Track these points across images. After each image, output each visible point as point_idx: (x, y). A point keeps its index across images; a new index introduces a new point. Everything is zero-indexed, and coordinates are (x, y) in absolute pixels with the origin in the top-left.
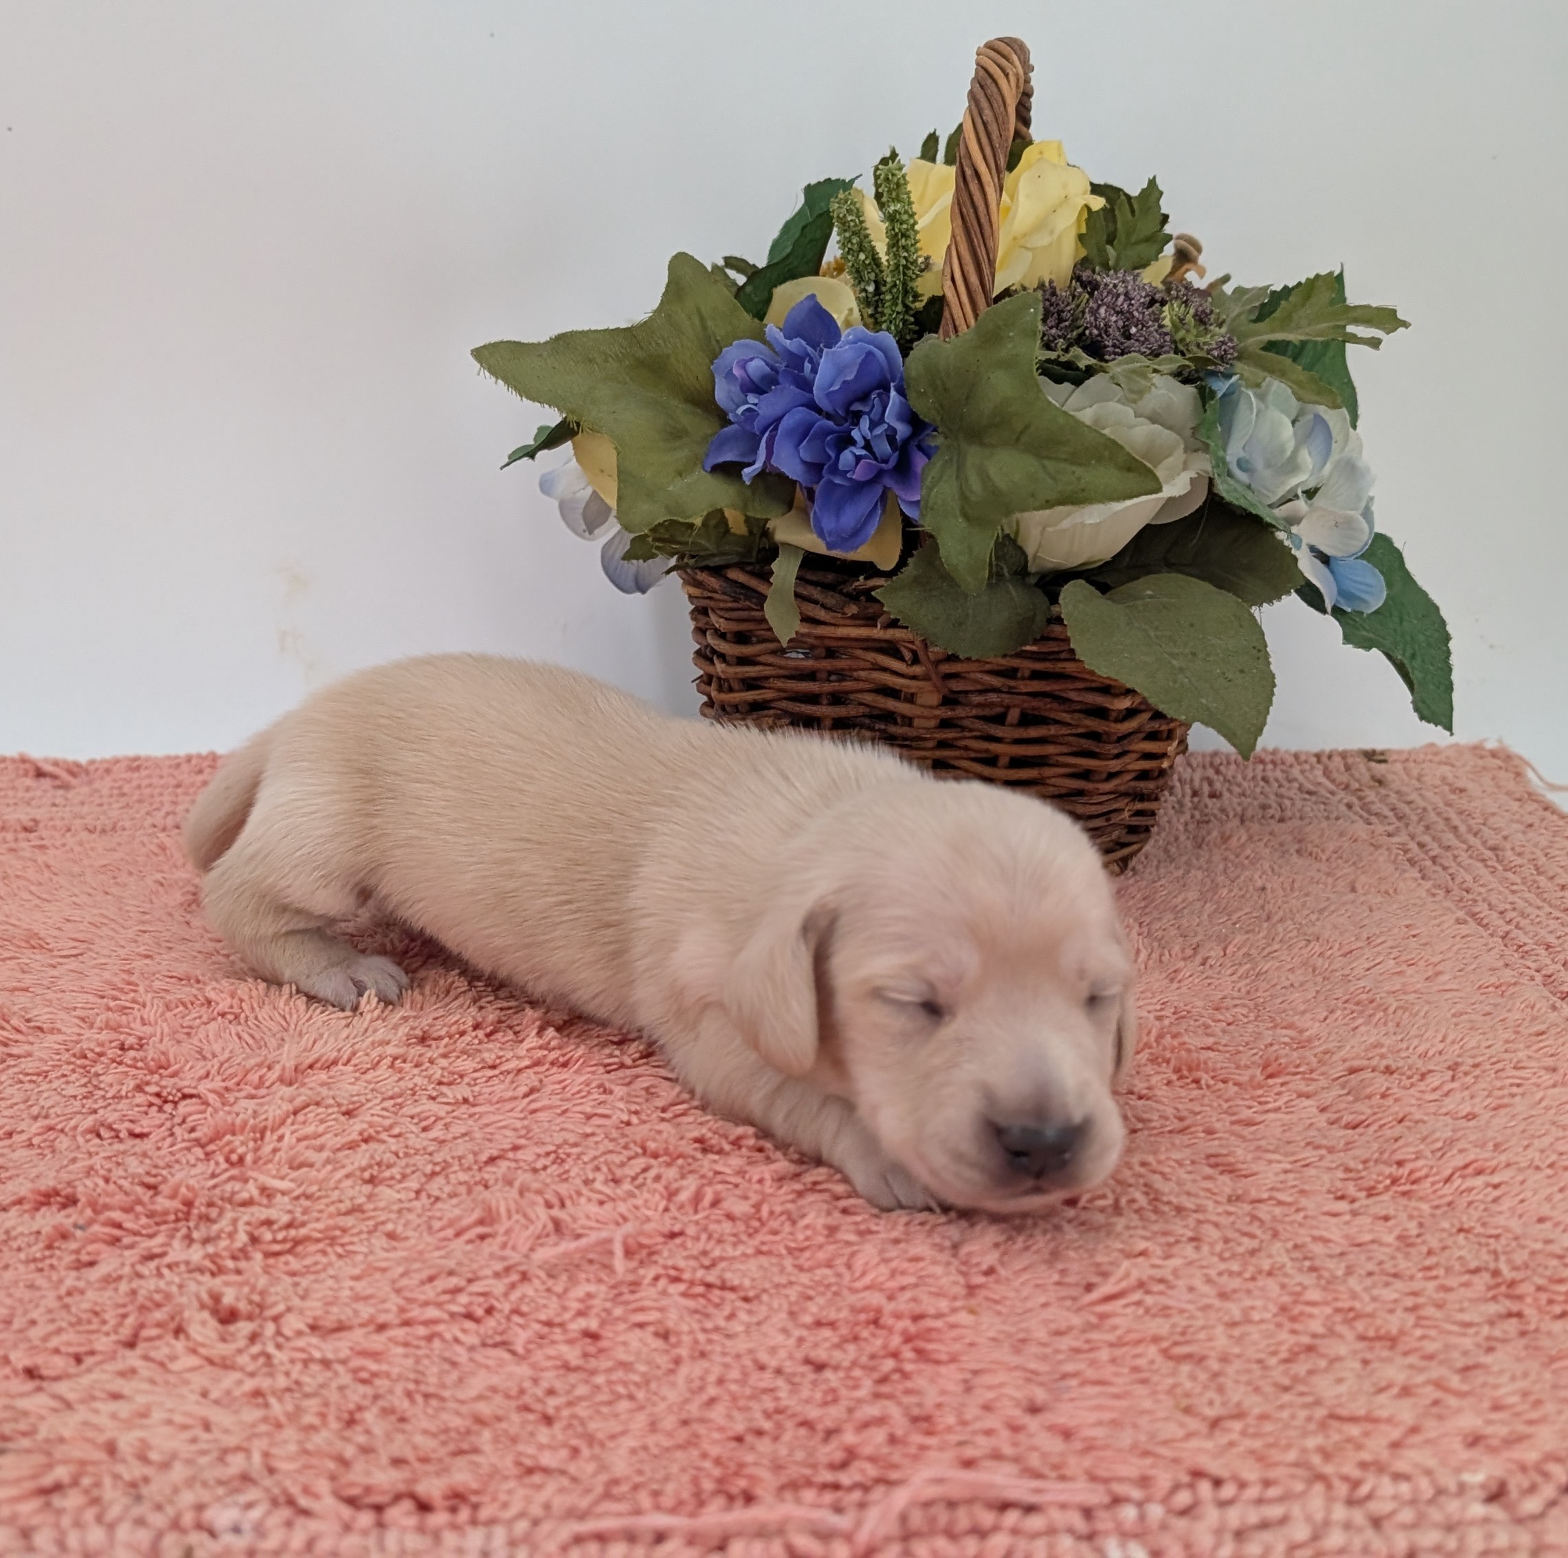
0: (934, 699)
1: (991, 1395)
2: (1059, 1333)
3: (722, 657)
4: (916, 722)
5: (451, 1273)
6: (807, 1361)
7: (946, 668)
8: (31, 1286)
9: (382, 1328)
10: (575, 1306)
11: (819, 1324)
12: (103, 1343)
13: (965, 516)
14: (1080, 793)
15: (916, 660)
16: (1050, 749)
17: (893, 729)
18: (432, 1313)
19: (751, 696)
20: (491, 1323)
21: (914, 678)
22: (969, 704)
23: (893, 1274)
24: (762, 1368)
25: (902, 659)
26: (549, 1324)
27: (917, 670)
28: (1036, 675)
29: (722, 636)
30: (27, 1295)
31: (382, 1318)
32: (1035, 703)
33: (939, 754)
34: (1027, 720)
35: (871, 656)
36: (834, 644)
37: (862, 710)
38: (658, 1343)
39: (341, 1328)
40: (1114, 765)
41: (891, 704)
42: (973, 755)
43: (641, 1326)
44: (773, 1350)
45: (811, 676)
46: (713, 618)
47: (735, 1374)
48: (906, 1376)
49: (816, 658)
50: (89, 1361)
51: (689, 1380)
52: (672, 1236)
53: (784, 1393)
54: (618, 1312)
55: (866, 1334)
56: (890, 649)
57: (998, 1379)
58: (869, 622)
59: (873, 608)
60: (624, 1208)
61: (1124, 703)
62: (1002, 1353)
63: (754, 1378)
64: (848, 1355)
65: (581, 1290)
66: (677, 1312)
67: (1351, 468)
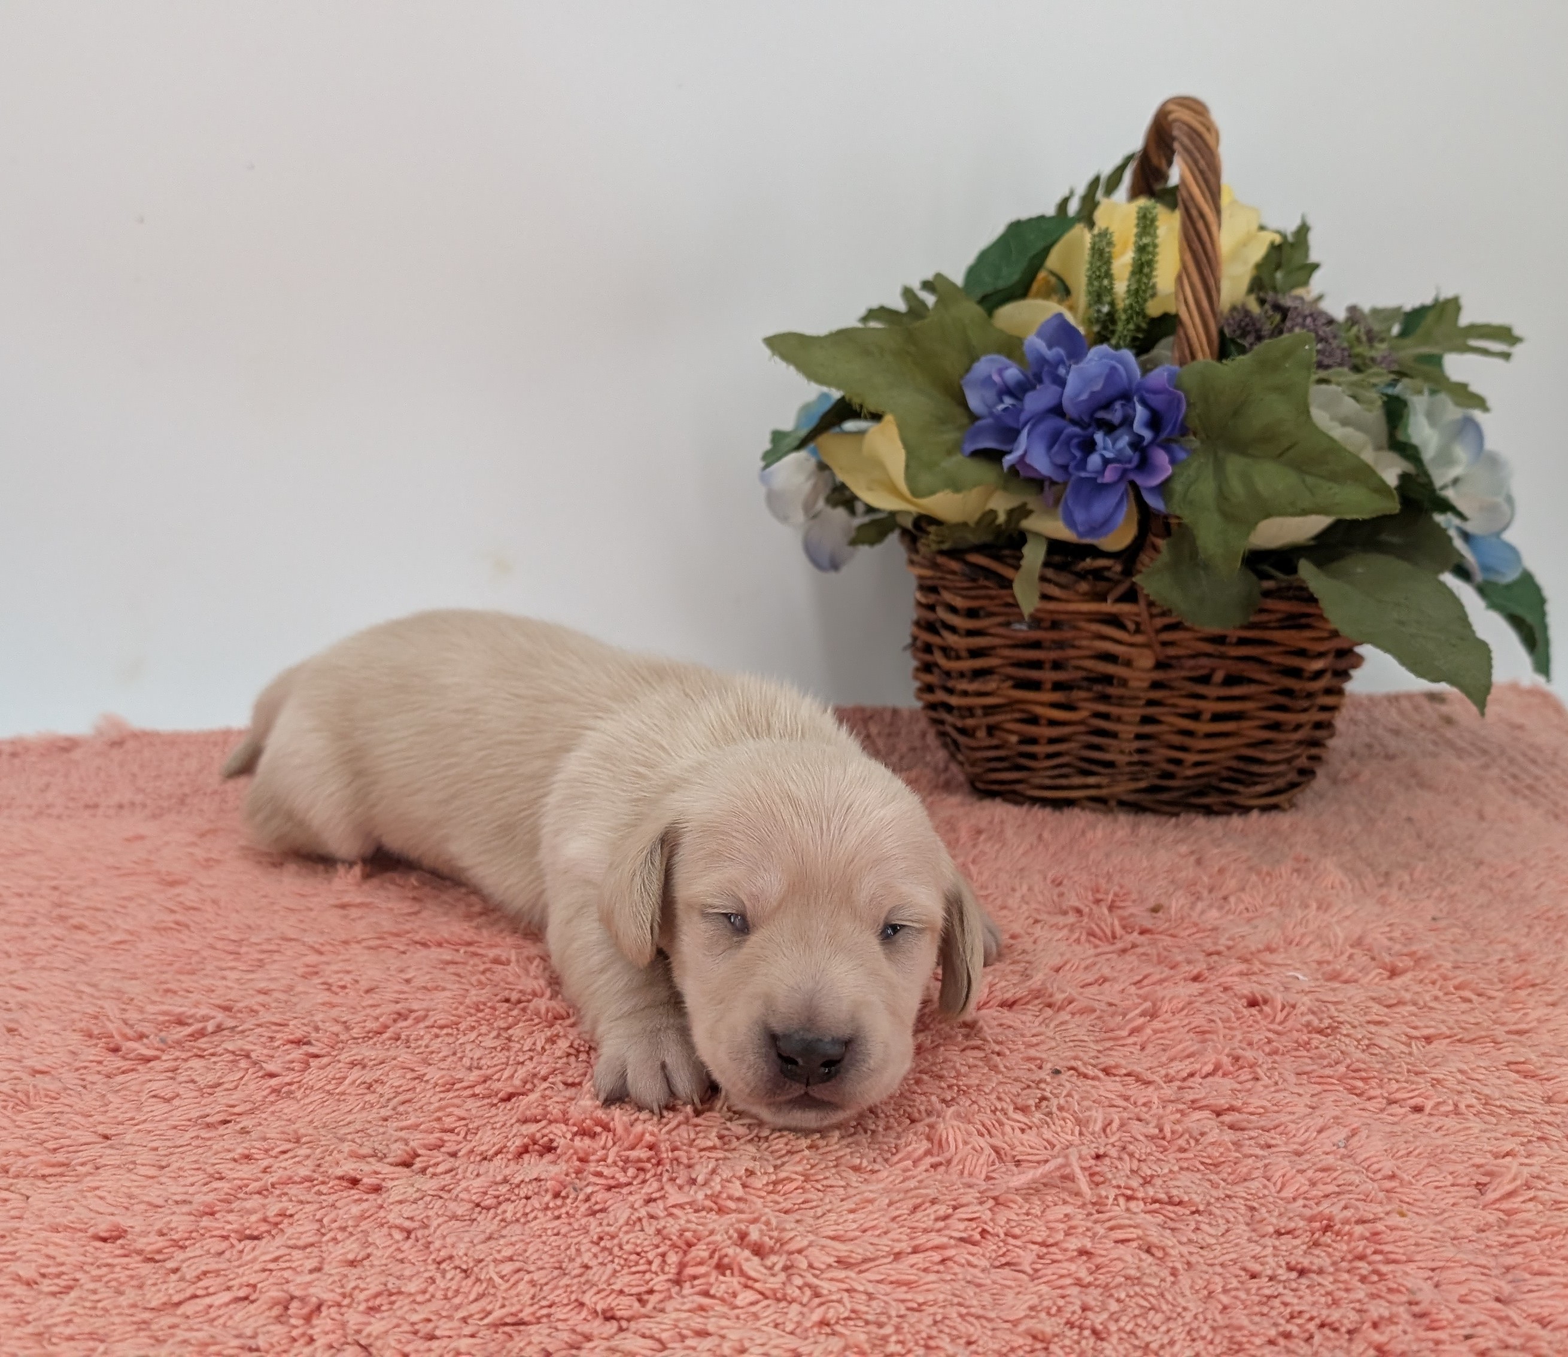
0: (1150, 663)
2: (1480, 1230)
3: (953, 629)
4: (1133, 684)
7: (1166, 636)
9: (898, 1256)
10: (1061, 1226)
13: (1221, 511)
14: (1268, 742)
15: (1138, 631)
16: (1248, 706)
17: (1111, 691)
19: (977, 663)
21: (1132, 645)
22: (1182, 668)
25: (1122, 626)
27: (1139, 639)
28: (1243, 641)
29: (953, 610)
31: (898, 1246)
32: (1242, 666)
33: (1148, 711)
34: (1231, 680)
35: (1095, 627)
36: (1062, 617)
37: (1080, 674)
38: (1148, 1258)
40: (1303, 718)
41: (1110, 668)
42: (1180, 711)
43: (1123, 1241)
44: (1256, 1258)
45: (1036, 645)
46: (947, 596)
47: (1234, 1283)
48: (1382, 1275)
49: (1046, 629)
51: (1195, 1290)
52: (1098, 1157)
53: (1289, 1297)
54: (1100, 1230)
55: (1327, 1238)
56: (1114, 621)
57: (1461, 1274)
58: (1102, 598)
59: (1102, 586)
60: (1047, 1134)
61: (1318, 665)
62: (1449, 1252)
63: (1253, 1284)
64: (1320, 1259)
65: (1060, 1211)
66: (1151, 1227)
67: (1493, 462)
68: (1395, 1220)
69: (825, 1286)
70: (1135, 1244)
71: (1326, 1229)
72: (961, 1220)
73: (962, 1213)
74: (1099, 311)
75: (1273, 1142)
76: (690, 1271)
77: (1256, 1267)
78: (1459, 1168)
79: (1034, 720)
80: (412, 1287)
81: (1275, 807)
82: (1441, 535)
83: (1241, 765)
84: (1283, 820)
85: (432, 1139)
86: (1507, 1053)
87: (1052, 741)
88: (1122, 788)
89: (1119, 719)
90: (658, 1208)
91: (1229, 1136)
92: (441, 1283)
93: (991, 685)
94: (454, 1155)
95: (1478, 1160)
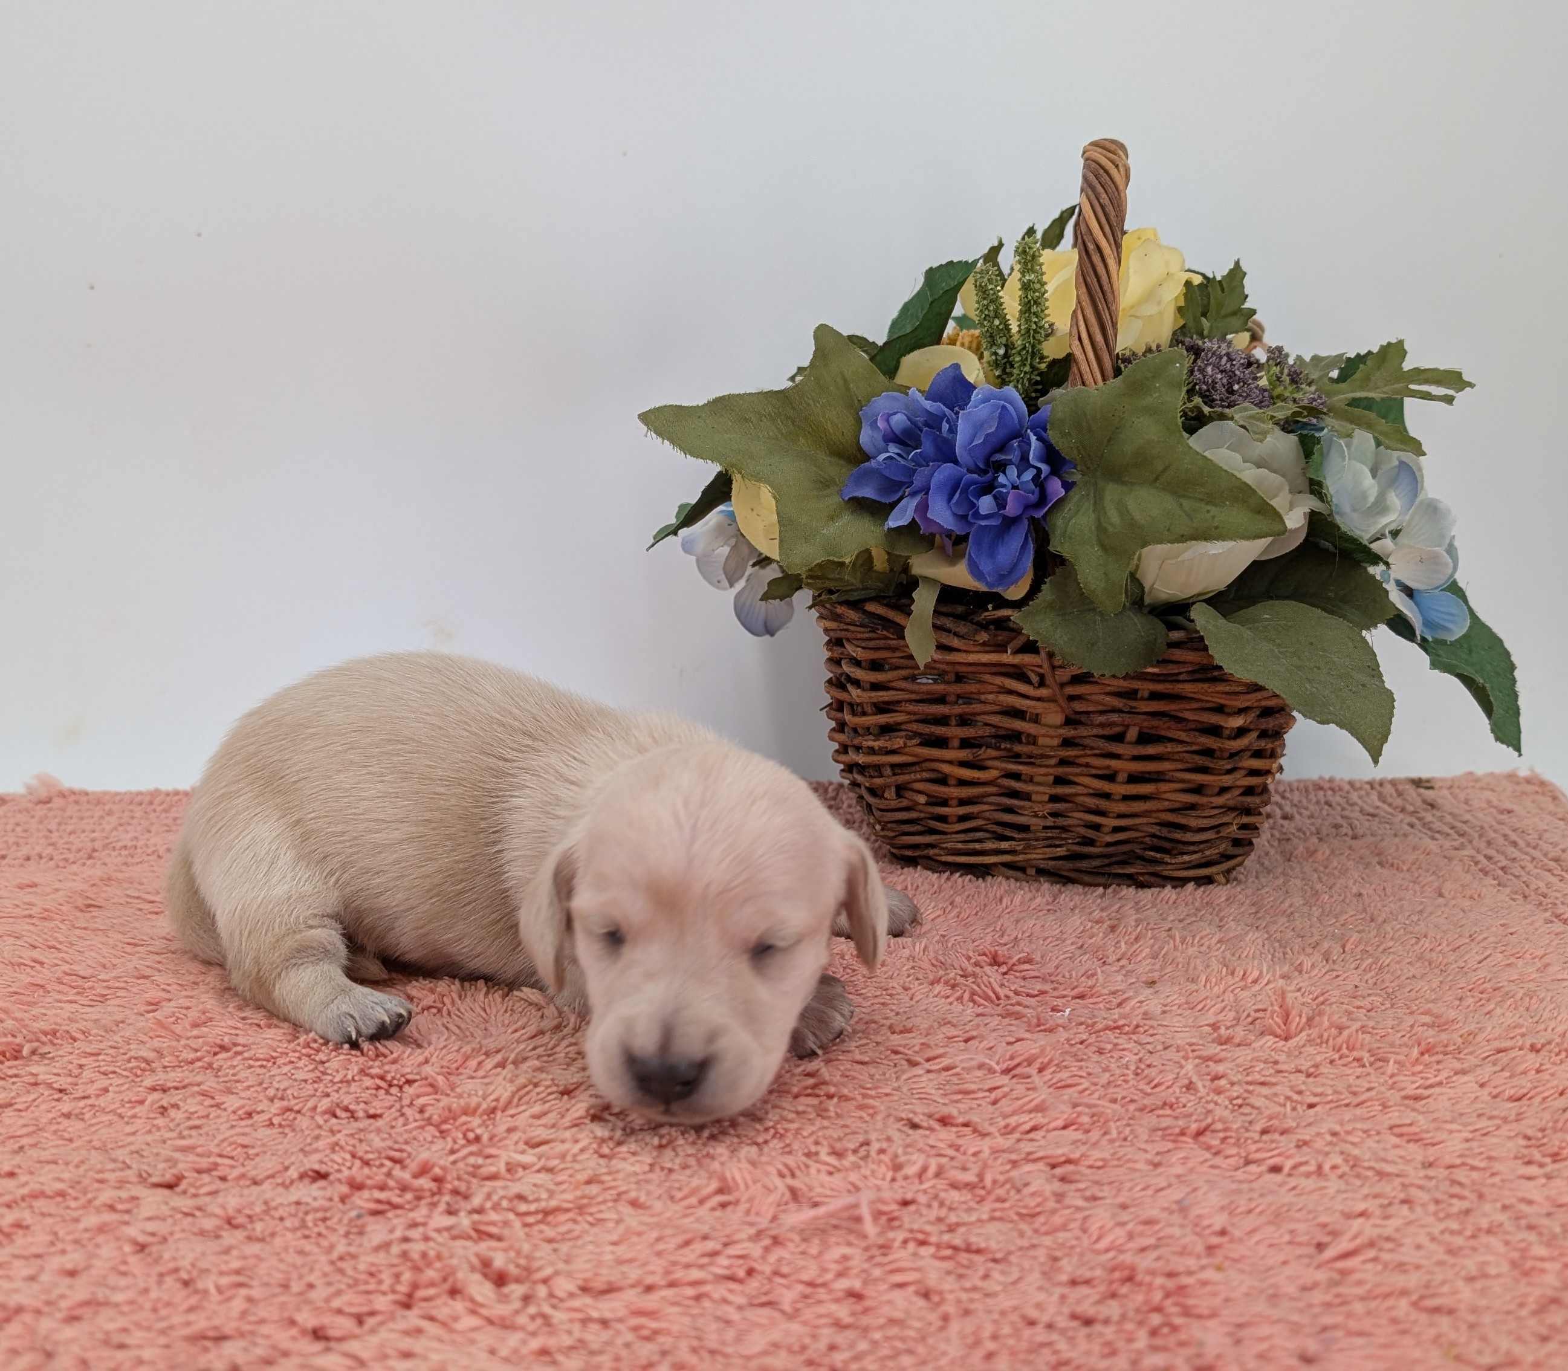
0: (1058, 719)
1: (1264, 1346)
2: (1305, 1289)
3: (857, 683)
4: (1041, 741)
5: (705, 1238)
6: (1074, 1317)
7: (1071, 690)
8: (301, 1252)
9: (649, 1289)
10: (835, 1268)
11: (1074, 1283)
12: (382, 1303)
14: (1193, 807)
15: (1042, 684)
16: (1166, 766)
17: (1018, 748)
18: (695, 1274)
19: (883, 719)
20: (754, 1284)
21: (1039, 699)
22: (1092, 725)
23: (1131, 1236)
24: (1032, 1323)
25: (1029, 682)
26: (811, 1284)
27: (1043, 692)
28: (1154, 696)
29: (857, 663)
30: (299, 1260)
31: (649, 1280)
32: (1155, 722)
33: (1061, 771)
34: (1144, 739)
35: (999, 680)
36: (964, 669)
37: (988, 731)
38: (921, 1302)
39: (610, 1289)
40: (1227, 780)
41: (1018, 725)
42: (1094, 772)
43: (901, 1286)
44: (1039, 1306)
45: (941, 700)
46: (850, 648)
47: (1006, 1330)
48: (1175, 1329)
49: (947, 683)
50: (371, 1322)
51: (962, 1336)
52: (905, 1203)
53: (1062, 1346)
54: (877, 1272)
55: (1124, 1290)
56: (1019, 674)
57: (1265, 1330)
58: (1001, 648)
59: (1002, 636)
60: (854, 1177)
61: (1238, 722)
62: (1260, 1306)
63: (1027, 1332)
64: (1113, 1309)
65: (836, 1253)
66: (934, 1272)
67: (1433, 510)
68: (1210, 1274)
69: (558, 1316)
70: (911, 1289)
71: (1130, 1279)
72: (729, 1257)
73: (733, 1250)
74: (996, 354)
75: (1100, 1195)
76: (421, 1293)
77: (1033, 1314)
78: (1301, 1227)
79: (943, 780)
80: (119, 1297)
81: (1209, 880)
82: (1377, 589)
83: (1164, 832)
84: (1219, 893)
85: (204, 1163)
86: (1394, 1116)
87: (962, 802)
88: (1039, 855)
89: (1031, 780)
90: (415, 1234)
91: (1057, 1186)
92: (154, 1294)
93: (898, 743)
94: (223, 1179)
95: (1324, 1219)
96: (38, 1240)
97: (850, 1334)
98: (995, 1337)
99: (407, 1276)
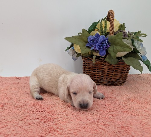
0: (107, 69)
1: (138, 134)
2: (140, 128)
3: (86, 66)
4: (105, 71)
5: (80, 124)
6: (119, 132)
7: (109, 66)
8: (37, 127)
9: (75, 130)
10: (93, 127)
11: (118, 128)
12: (47, 132)
13: (114, 52)
14: (120, 78)
15: (106, 65)
16: (118, 74)
18: (79, 128)
19: (89, 69)
20: (85, 129)
21: (105, 67)
22: (111, 70)
23: (122, 123)
24: (114, 132)
25: (104, 65)
26: (91, 129)
28: (117, 67)
29: (86, 63)
30: (37, 128)
31: (75, 129)
32: (117, 69)
33: (107, 74)
34: (116, 71)
35: (101, 65)
36: (98, 64)
37: (100, 70)
38: (103, 130)
39: (71, 130)
40: (124, 75)
41: (103, 70)
43: (100, 129)
44: (115, 130)
45: (95, 67)
46: (86, 62)
47: (112, 133)
48: (129, 132)
49: (96, 65)
50: (46, 135)
51: (108, 134)
56: (103, 64)
57: (138, 132)
58: (102, 62)
61: (125, 69)
62: (136, 130)
66: (103, 127)
67: (144, 48)
68: (131, 127)
71: (123, 127)
73: (83, 126)
74: (101, 32)
75: (118, 118)
78: (138, 121)
79: (95, 75)
81: (121, 85)
82: (138, 56)
83: (117, 80)
85: (25, 118)
86: (145, 109)
87: (97, 78)
88: (105, 83)
89: (104, 75)
90: (49, 125)
91: (113, 118)
93: (91, 72)
94: (27, 119)
95: (141, 120)
96: (9, 127)
97: (96, 134)
98: (111, 134)
99: (49, 130)
